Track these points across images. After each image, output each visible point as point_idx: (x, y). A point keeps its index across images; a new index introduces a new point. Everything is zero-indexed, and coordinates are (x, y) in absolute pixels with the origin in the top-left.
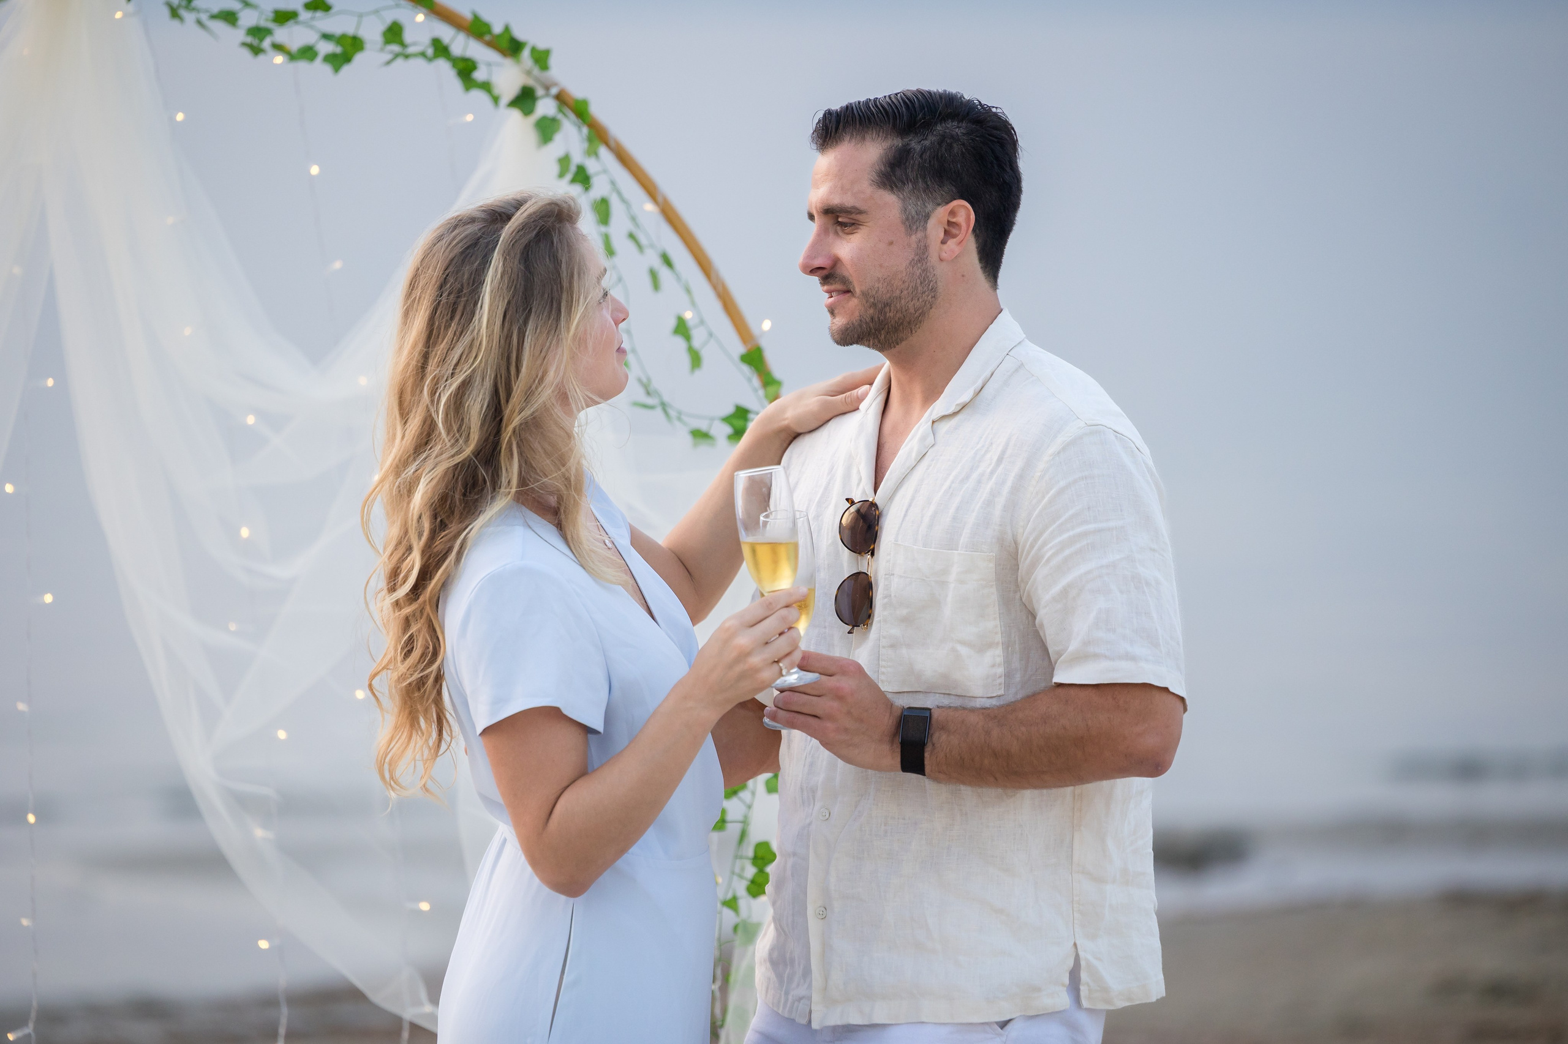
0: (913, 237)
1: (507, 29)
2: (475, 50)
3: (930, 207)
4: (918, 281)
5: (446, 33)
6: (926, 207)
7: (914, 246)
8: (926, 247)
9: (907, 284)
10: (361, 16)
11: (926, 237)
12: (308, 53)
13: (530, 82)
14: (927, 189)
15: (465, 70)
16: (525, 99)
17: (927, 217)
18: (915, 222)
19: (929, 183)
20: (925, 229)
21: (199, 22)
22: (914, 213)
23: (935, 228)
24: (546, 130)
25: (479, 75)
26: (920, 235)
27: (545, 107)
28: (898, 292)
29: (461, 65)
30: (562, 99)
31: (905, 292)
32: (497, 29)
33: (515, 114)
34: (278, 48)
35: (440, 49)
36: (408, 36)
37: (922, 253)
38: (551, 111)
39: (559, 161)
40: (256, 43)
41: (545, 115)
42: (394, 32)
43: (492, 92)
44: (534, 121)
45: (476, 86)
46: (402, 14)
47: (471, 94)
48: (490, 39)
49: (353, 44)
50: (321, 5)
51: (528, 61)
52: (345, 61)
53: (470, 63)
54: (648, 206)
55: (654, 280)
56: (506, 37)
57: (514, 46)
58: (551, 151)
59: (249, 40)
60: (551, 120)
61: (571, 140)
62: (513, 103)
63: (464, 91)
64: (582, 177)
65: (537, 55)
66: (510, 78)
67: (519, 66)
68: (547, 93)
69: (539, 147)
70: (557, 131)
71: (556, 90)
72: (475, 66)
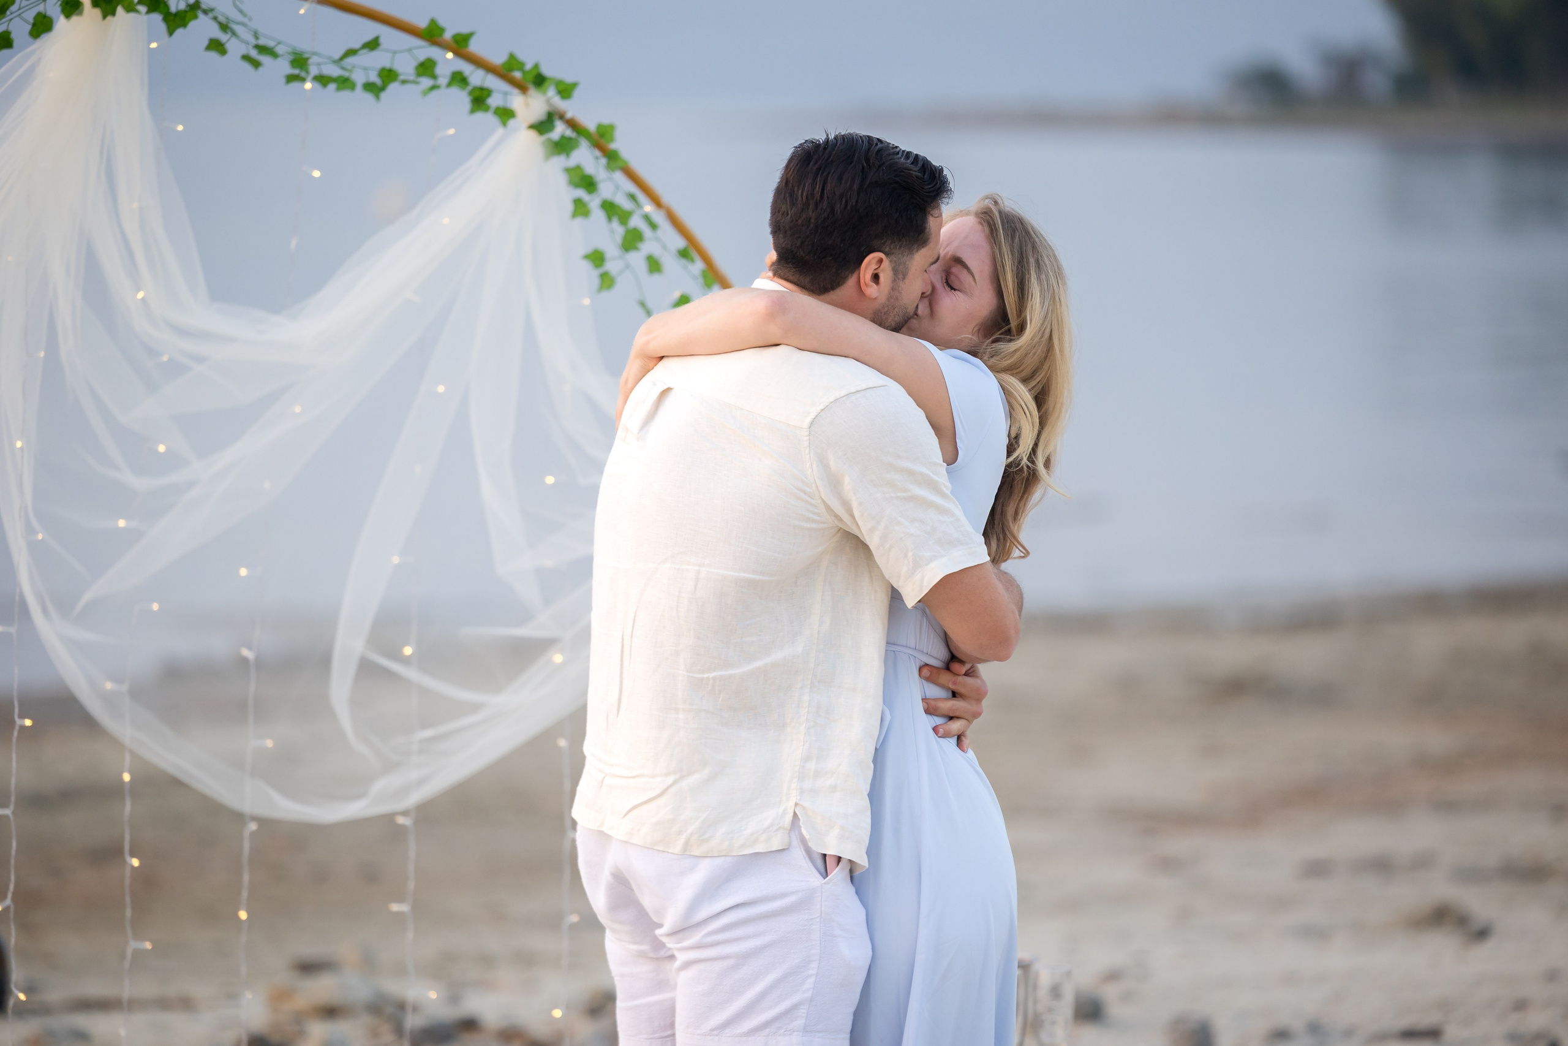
1: (536, 66)
2: (492, 82)
5: (466, 68)
10: (395, 53)
12: (345, 83)
13: (551, 110)
15: (479, 100)
16: (542, 126)
21: (246, 58)
25: (494, 101)
27: (560, 129)
29: (477, 93)
30: (572, 124)
32: (528, 66)
33: (533, 134)
34: (323, 80)
35: (459, 79)
36: (439, 70)
38: (569, 133)
39: (568, 170)
40: (303, 74)
41: (563, 137)
42: (426, 68)
43: (506, 114)
44: (549, 140)
45: (487, 109)
46: (434, 52)
47: (480, 116)
48: (517, 75)
49: (389, 75)
50: (373, 45)
51: (551, 92)
52: (383, 88)
53: (485, 93)
54: (648, 208)
55: (654, 265)
56: (534, 73)
57: (540, 80)
58: (559, 162)
59: (296, 72)
60: (570, 139)
61: (584, 156)
62: (533, 127)
63: (472, 111)
64: (589, 184)
65: (562, 88)
66: (530, 106)
67: (543, 97)
68: (561, 118)
69: (546, 160)
70: (572, 150)
71: (569, 116)
72: (490, 95)
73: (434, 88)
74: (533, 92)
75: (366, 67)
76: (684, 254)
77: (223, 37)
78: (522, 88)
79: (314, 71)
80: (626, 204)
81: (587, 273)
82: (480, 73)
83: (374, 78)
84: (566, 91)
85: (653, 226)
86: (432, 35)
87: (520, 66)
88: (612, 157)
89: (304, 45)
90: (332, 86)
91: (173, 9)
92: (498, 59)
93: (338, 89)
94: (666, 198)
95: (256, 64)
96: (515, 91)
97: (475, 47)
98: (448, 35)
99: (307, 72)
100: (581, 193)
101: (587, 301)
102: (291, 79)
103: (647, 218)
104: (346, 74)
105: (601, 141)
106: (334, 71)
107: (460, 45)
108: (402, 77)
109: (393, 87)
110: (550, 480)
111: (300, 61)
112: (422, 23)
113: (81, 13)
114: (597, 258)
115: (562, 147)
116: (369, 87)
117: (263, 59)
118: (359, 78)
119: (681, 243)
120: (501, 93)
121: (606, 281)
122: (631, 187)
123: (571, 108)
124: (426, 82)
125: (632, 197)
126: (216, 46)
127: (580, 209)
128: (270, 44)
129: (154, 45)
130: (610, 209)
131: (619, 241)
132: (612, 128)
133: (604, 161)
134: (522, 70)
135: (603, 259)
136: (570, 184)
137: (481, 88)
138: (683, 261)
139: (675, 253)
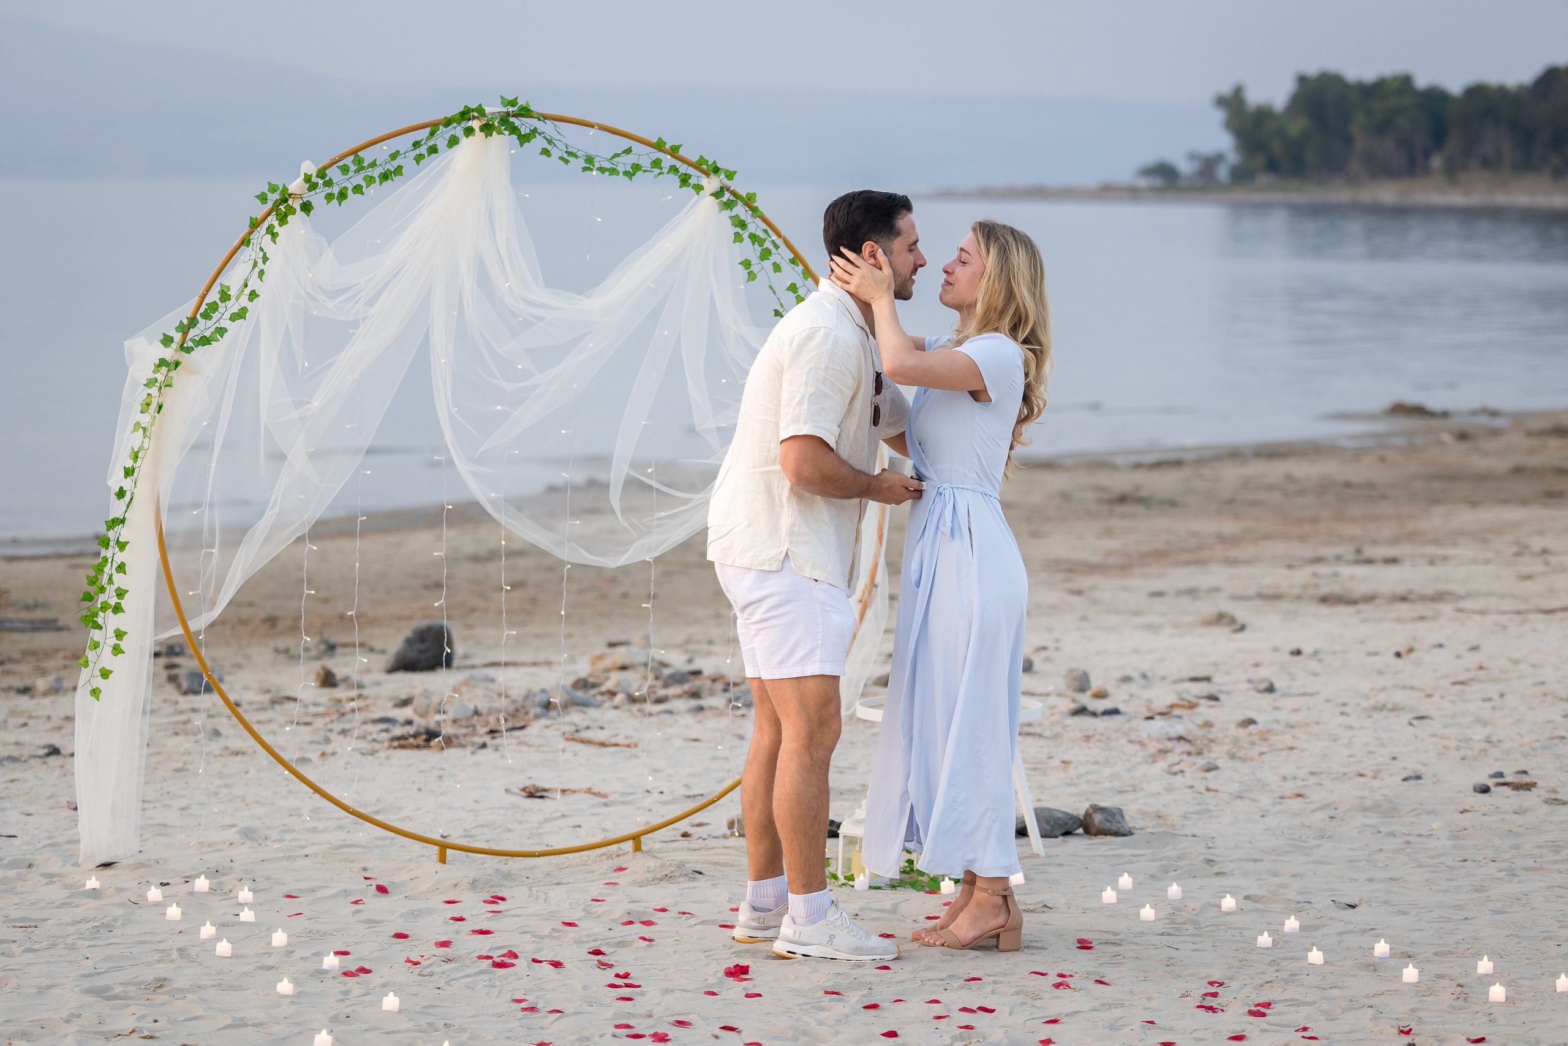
1: (714, 163)
2: (691, 171)
5: (678, 164)
10: (640, 155)
12: (613, 171)
13: (722, 185)
15: (685, 180)
16: (717, 195)
21: (561, 158)
25: (692, 181)
27: (727, 196)
29: (684, 177)
30: (733, 193)
32: (710, 163)
33: (713, 198)
34: (602, 170)
35: (674, 169)
36: (662, 165)
38: (732, 198)
39: (731, 218)
40: (591, 167)
41: (729, 200)
42: (656, 163)
43: (699, 188)
44: (721, 202)
45: (689, 185)
46: (661, 155)
47: (685, 188)
48: (705, 167)
49: (637, 167)
50: (628, 151)
51: (722, 176)
52: (634, 175)
53: (687, 177)
54: (774, 237)
55: (777, 268)
56: (713, 167)
57: (716, 170)
58: (727, 213)
59: (588, 165)
60: (732, 201)
61: (740, 210)
62: (712, 195)
64: (743, 225)
65: (728, 174)
66: (711, 184)
67: (718, 179)
68: (728, 190)
69: (720, 212)
70: (734, 207)
71: (732, 189)
72: (690, 178)
73: (660, 174)
74: (712, 176)
75: (625, 163)
76: (792, 261)
77: (549, 147)
78: (708, 175)
79: (597, 165)
80: (763, 236)
81: (742, 272)
82: (686, 166)
83: (629, 169)
84: (730, 175)
85: (777, 247)
86: (659, 146)
87: (706, 162)
88: (754, 210)
89: (592, 152)
90: (607, 173)
91: (523, 133)
92: (694, 159)
93: (610, 175)
94: (783, 233)
95: (566, 162)
96: (704, 176)
97: (682, 152)
98: (668, 147)
99: (594, 166)
100: (738, 230)
101: (742, 287)
102: (585, 169)
103: (773, 242)
104: (615, 167)
105: (749, 202)
106: (608, 165)
107: (674, 152)
108: (643, 169)
109: (639, 174)
110: (724, 381)
111: (590, 160)
112: (655, 141)
113: (474, 135)
114: (747, 264)
115: (728, 205)
116: (626, 173)
117: (569, 158)
118: (621, 169)
119: (792, 256)
120: (696, 176)
121: (752, 276)
122: (766, 227)
123: (732, 185)
124: (657, 171)
125: (765, 231)
126: (546, 152)
127: (738, 238)
128: (574, 151)
129: (513, 152)
130: (754, 238)
131: (758, 255)
132: (755, 195)
133: (750, 212)
134: (707, 165)
135: (750, 265)
136: (732, 225)
137: (686, 174)
138: (792, 265)
139: (788, 261)
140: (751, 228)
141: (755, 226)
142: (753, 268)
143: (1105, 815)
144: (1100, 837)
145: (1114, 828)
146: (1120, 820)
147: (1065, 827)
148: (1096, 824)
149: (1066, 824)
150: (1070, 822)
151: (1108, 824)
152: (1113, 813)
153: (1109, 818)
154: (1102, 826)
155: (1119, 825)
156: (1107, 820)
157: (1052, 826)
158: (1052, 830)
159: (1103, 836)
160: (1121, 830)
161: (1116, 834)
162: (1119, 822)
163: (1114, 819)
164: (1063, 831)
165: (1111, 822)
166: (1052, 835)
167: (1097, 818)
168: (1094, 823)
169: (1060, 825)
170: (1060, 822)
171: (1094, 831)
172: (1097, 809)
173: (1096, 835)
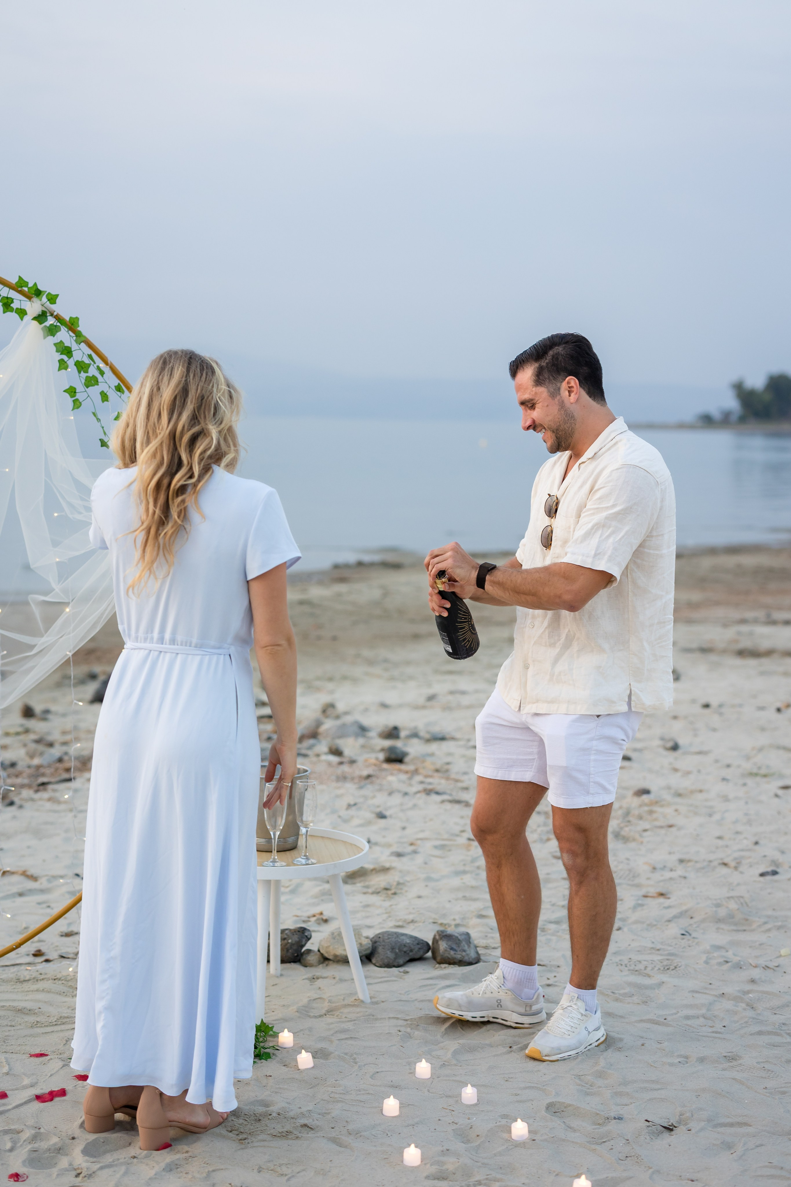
0: (556, 400)
1: (35, 285)
2: (13, 294)
3: (558, 385)
4: (564, 416)
6: (557, 385)
7: (557, 403)
8: (563, 402)
9: (560, 419)
11: (561, 397)
13: (44, 309)
14: (555, 379)
15: (7, 305)
16: (41, 318)
17: (559, 389)
18: (555, 393)
19: (555, 376)
20: (560, 394)
22: (553, 390)
23: (565, 393)
24: (52, 331)
25: (14, 305)
26: (558, 397)
27: (51, 321)
28: (558, 423)
29: (6, 301)
30: (58, 318)
31: (561, 422)
32: (30, 285)
33: (35, 323)
37: (562, 405)
38: (55, 322)
39: (55, 344)
41: (51, 325)
43: (22, 313)
44: (45, 326)
45: (12, 310)
47: (8, 313)
48: (26, 289)
51: (44, 299)
53: (10, 301)
54: (102, 365)
55: (104, 397)
56: (34, 289)
57: (38, 293)
58: (51, 340)
60: (56, 326)
61: (64, 336)
62: (35, 319)
63: (4, 312)
64: (68, 351)
65: (50, 297)
66: (33, 307)
67: (39, 302)
68: (52, 315)
69: (45, 338)
70: (57, 332)
71: (55, 314)
72: (12, 302)
74: (35, 299)
76: (118, 389)
78: (29, 298)
80: (87, 361)
81: (69, 400)
82: (6, 289)
84: (53, 299)
85: (102, 373)
87: (26, 284)
88: (79, 335)
92: (14, 280)
94: (111, 359)
96: (26, 299)
100: (65, 358)
101: (68, 415)
103: (98, 368)
105: (72, 326)
114: (72, 391)
119: (116, 382)
120: (18, 301)
121: (77, 404)
122: (90, 352)
123: (56, 308)
125: (90, 357)
127: (62, 365)
130: (78, 364)
131: (83, 381)
132: (77, 319)
133: (75, 338)
134: (27, 286)
135: (75, 392)
136: (57, 351)
137: (7, 298)
138: (119, 393)
139: (114, 389)
140: (77, 356)
141: (81, 352)
142: (78, 396)
143: (450, 943)
144: (443, 966)
145: (458, 957)
146: (466, 948)
147: (411, 954)
148: (441, 952)
149: (411, 951)
150: (416, 948)
151: (452, 953)
152: (459, 940)
153: (454, 946)
154: (446, 955)
155: (464, 954)
156: (452, 949)
157: (396, 954)
158: (395, 959)
159: (447, 965)
160: (466, 959)
161: (461, 963)
162: (464, 951)
163: (459, 947)
164: (408, 959)
165: (455, 950)
166: (396, 964)
167: (443, 946)
168: (439, 951)
169: (405, 952)
170: (405, 949)
171: (439, 958)
172: (444, 936)
173: (440, 963)
